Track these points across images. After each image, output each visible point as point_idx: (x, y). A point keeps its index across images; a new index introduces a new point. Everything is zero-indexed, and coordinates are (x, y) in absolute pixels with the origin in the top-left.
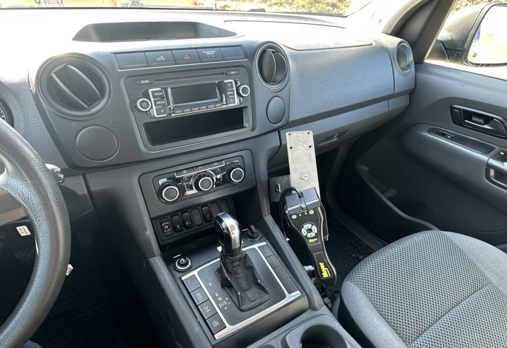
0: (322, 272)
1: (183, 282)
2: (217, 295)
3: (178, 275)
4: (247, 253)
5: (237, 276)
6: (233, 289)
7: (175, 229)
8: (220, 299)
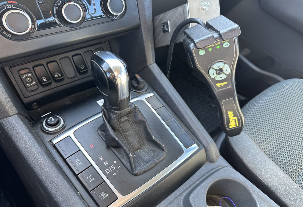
0: (229, 122)
1: (54, 146)
2: (102, 159)
3: (47, 138)
4: (136, 105)
5: (127, 133)
6: (122, 150)
7: (40, 82)
8: (106, 163)
